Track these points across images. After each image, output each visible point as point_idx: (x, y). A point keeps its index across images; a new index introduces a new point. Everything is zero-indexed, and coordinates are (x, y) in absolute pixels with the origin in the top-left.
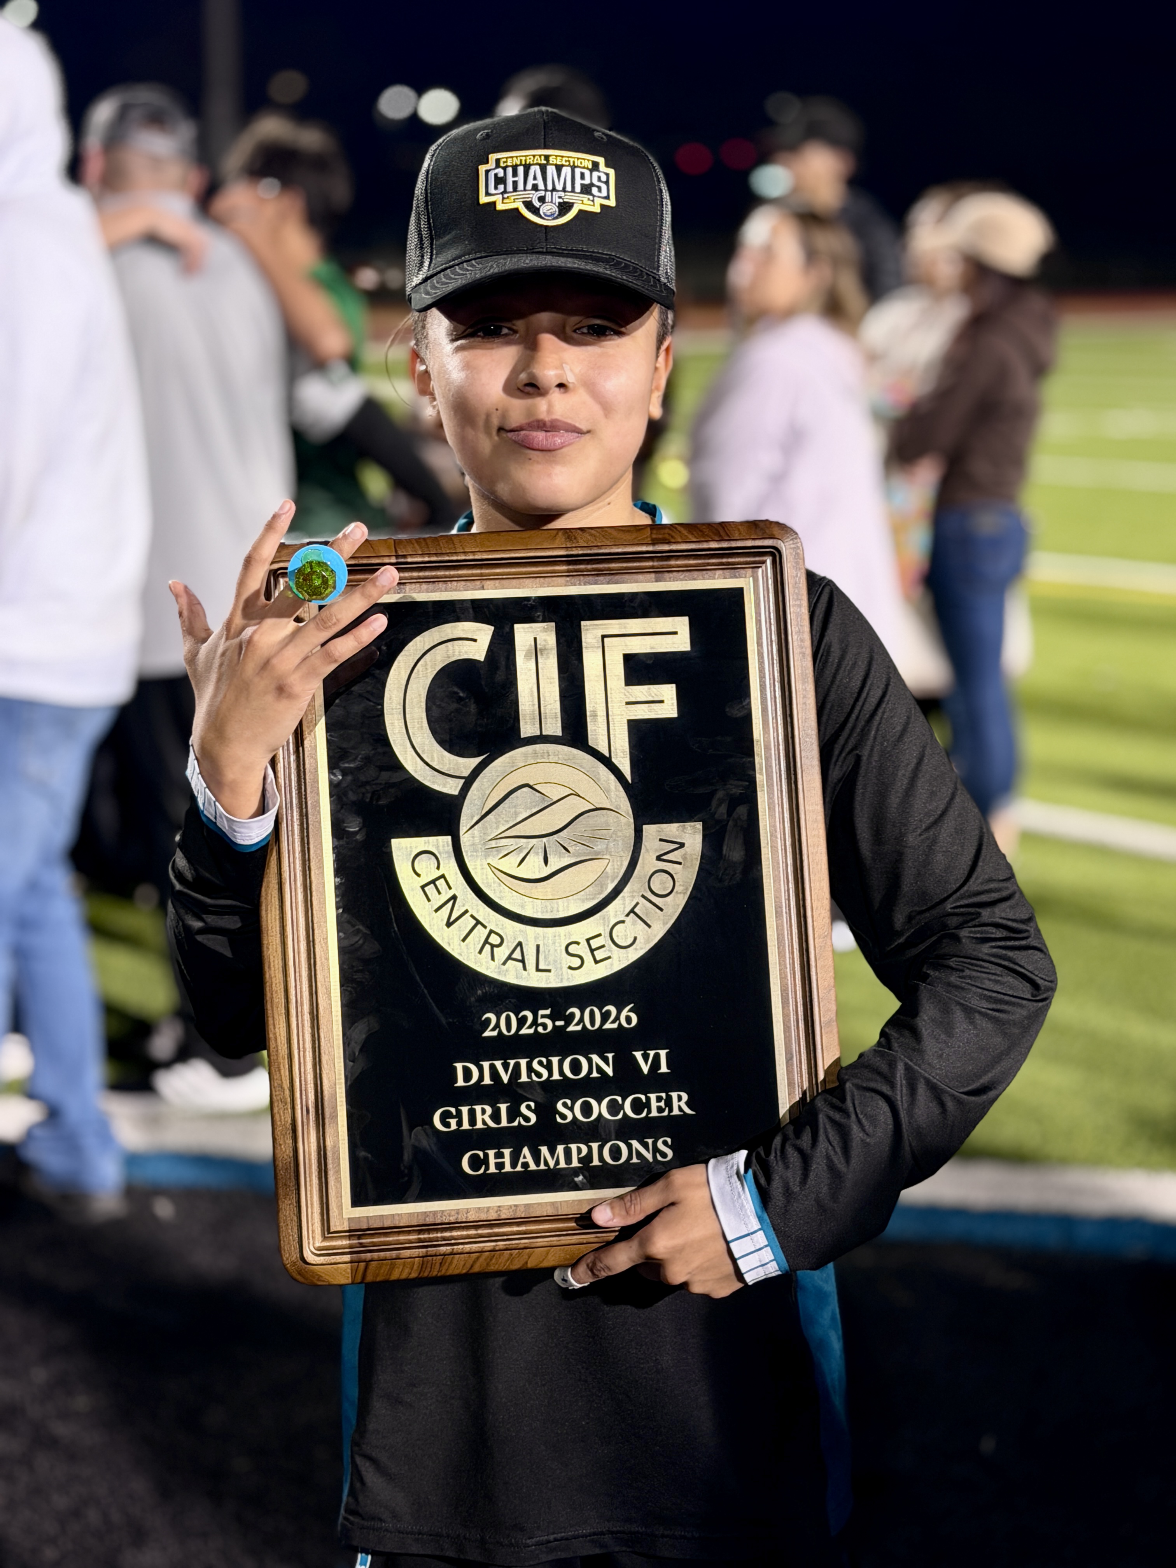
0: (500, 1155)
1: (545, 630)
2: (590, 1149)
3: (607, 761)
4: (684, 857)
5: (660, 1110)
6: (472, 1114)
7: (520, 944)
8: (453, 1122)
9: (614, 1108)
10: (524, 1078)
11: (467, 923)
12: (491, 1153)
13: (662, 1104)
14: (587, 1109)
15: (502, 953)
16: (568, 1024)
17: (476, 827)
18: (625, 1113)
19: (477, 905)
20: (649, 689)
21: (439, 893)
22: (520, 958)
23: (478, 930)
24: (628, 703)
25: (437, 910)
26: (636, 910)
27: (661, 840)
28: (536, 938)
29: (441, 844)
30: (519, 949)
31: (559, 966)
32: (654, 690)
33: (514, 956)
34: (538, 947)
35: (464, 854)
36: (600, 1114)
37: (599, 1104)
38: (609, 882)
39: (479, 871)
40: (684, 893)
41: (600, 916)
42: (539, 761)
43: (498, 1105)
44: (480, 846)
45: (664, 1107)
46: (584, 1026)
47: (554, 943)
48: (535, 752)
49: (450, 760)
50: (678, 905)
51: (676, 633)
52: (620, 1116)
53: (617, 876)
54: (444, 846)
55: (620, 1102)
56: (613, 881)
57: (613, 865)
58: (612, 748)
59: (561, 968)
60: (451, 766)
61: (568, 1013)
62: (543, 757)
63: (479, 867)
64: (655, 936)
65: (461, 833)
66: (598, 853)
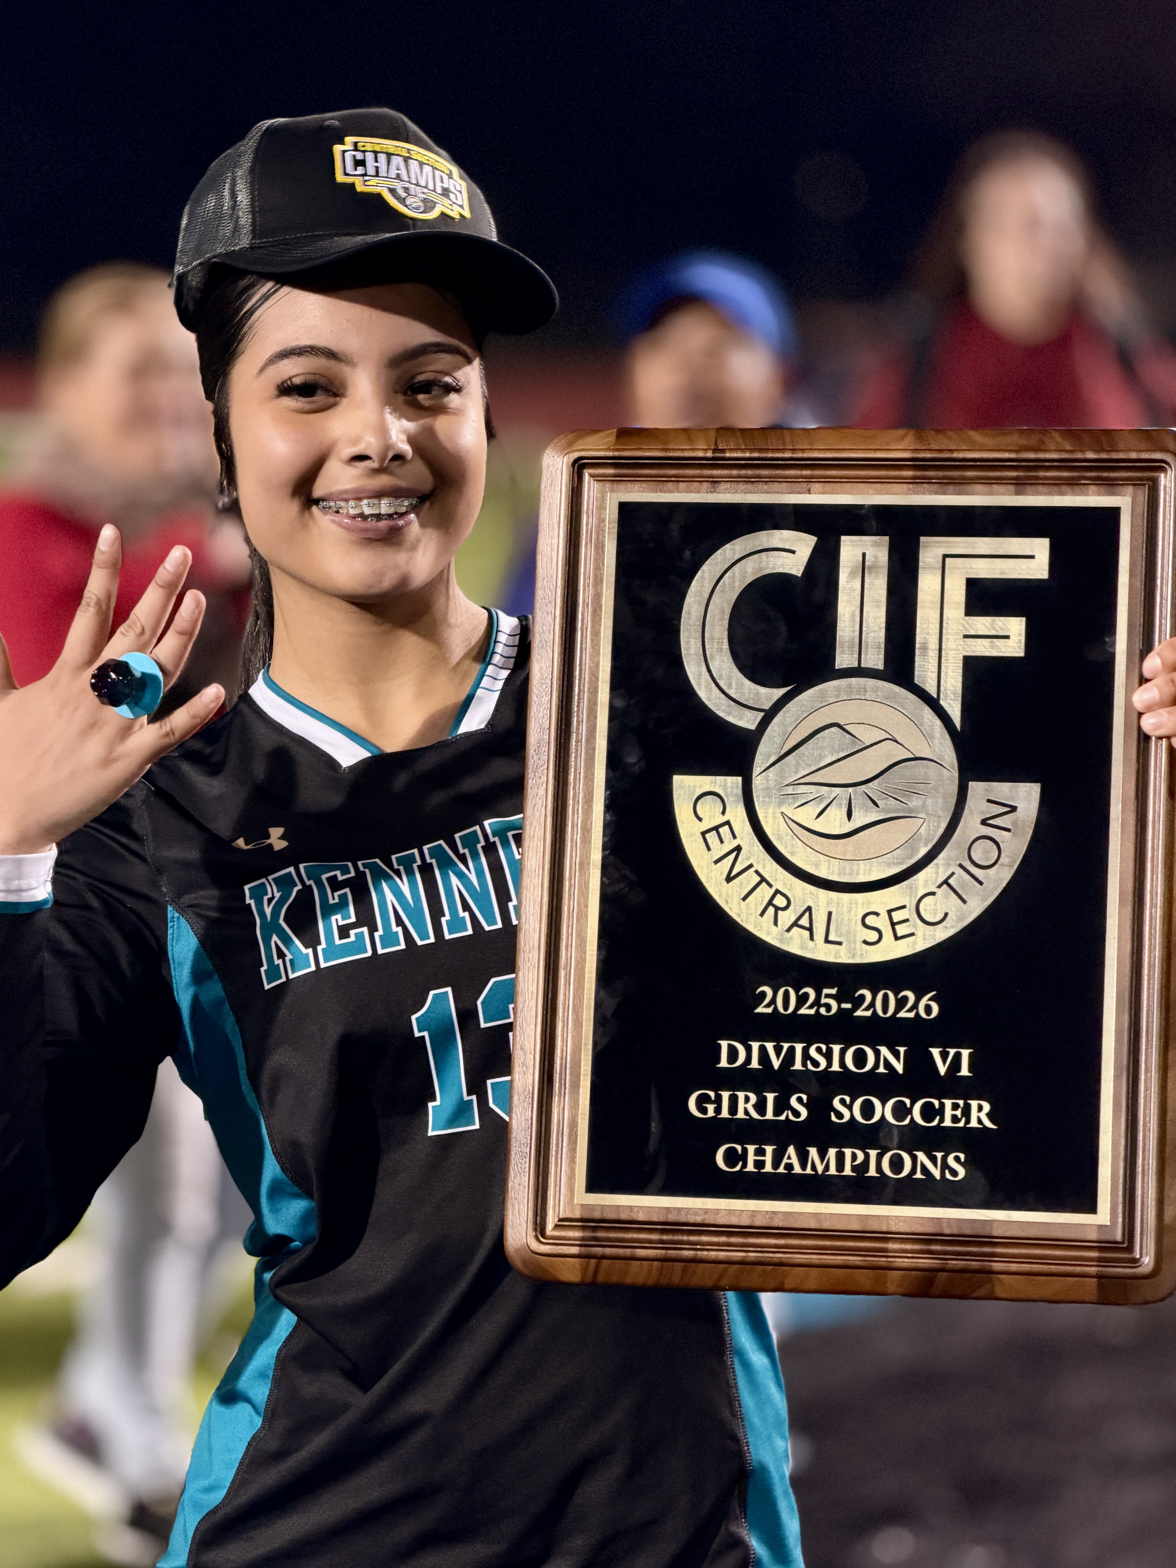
0: (760, 1152)
1: (876, 544)
2: (867, 1156)
3: (933, 704)
4: (1015, 823)
5: (955, 1119)
6: (734, 1101)
7: (809, 909)
8: (711, 1108)
9: (901, 1111)
10: (798, 1066)
11: (751, 879)
12: (751, 1149)
13: (958, 1113)
14: (867, 1110)
15: (787, 918)
16: (856, 1007)
17: (772, 769)
18: (912, 1119)
19: (764, 860)
20: (994, 621)
21: (722, 842)
22: (808, 925)
23: (762, 889)
24: (966, 636)
25: (716, 862)
26: (951, 881)
27: (989, 801)
28: (829, 903)
29: (729, 784)
30: (807, 914)
31: (852, 939)
32: (1000, 623)
33: (801, 922)
34: (830, 914)
35: (755, 799)
36: (883, 1116)
37: (884, 1105)
38: (922, 845)
39: (770, 819)
40: (1011, 866)
41: (907, 885)
42: (853, 697)
43: (764, 1094)
44: (774, 791)
45: (959, 1116)
46: (875, 1012)
47: (849, 911)
48: (850, 686)
49: (750, 689)
50: (1002, 880)
51: (1032, 557)
52: (907, 1122)
53: (932, 840)
54: (732, 787)
55: (908, 1105)
56: (926, 845)
57: (929, 826)
58: (942, 688)
59: (855, 942)
60: (751, 696)
61: (856, 995)
62: (858, 692)
63: (770, 815)
64: (970, 913)
65: (755, 773)
66: (911, 810)
